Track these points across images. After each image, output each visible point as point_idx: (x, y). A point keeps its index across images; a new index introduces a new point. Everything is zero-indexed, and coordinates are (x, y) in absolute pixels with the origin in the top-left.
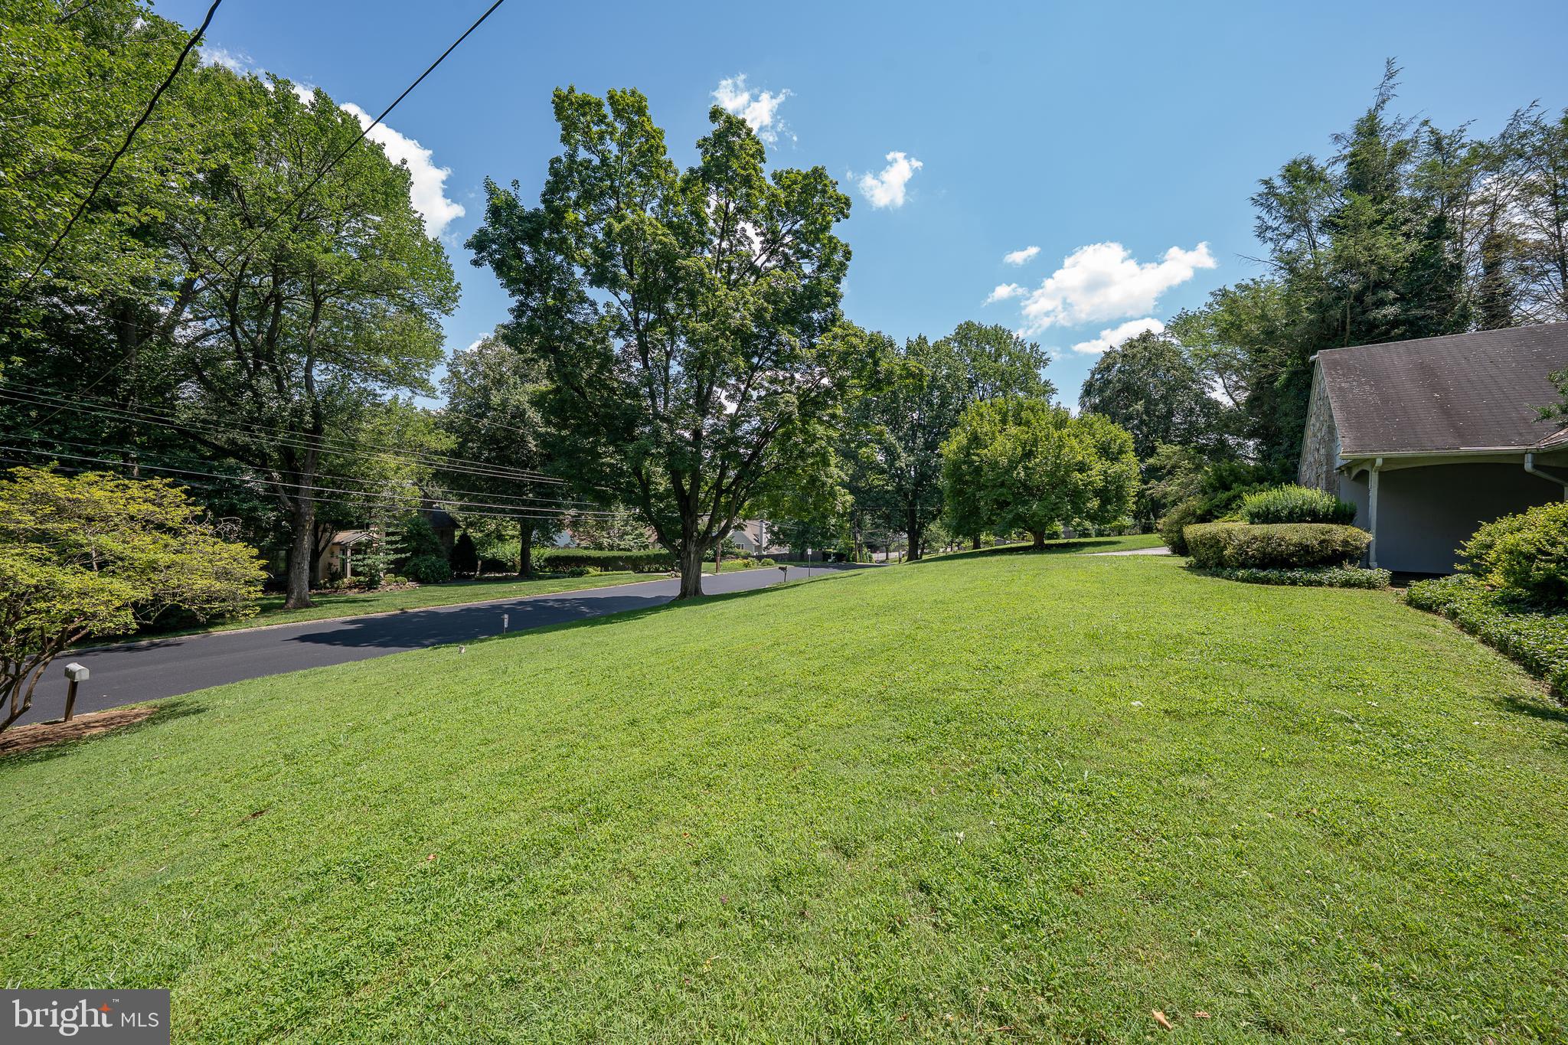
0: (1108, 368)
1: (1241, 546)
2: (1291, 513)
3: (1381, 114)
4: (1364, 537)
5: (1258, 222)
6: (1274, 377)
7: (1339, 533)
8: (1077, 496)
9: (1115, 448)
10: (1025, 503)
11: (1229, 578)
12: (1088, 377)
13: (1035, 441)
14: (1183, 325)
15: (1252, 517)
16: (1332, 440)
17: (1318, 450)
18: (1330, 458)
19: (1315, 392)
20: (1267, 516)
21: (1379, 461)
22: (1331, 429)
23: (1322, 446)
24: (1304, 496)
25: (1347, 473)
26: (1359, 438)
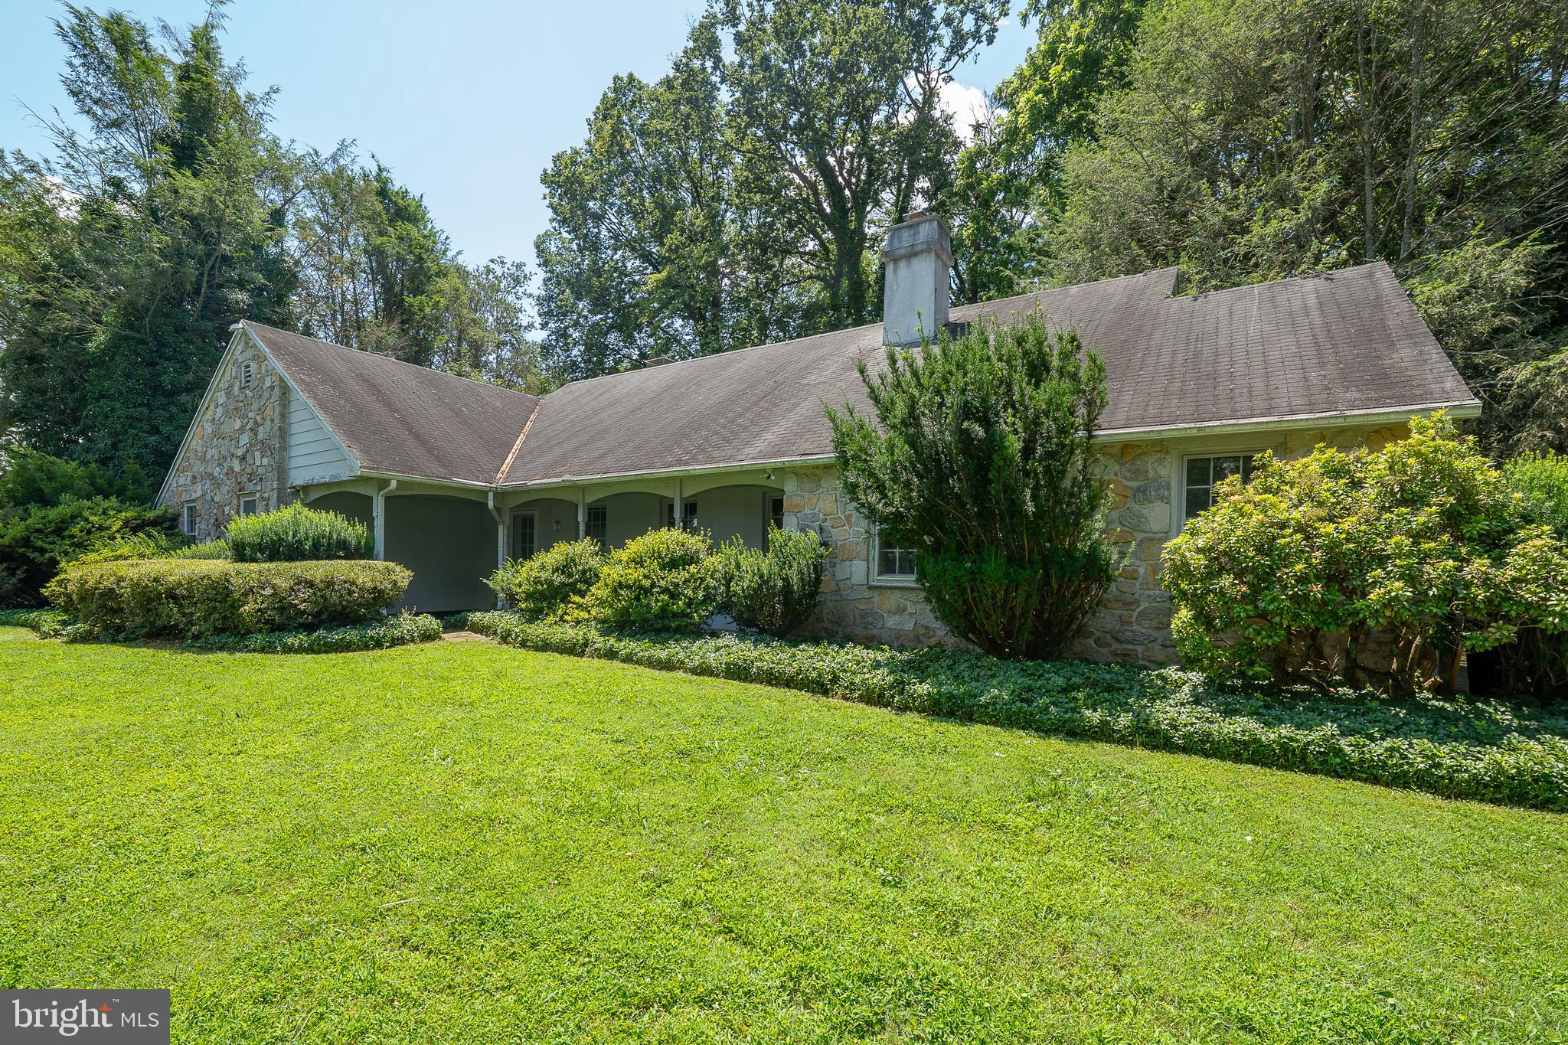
4: (392, 575)
7: (345, 572)
15: (241, 552)
16: (284, 447)
17: (243, 459)
18: (282, 471)
19: (224, 375)
20: (277, 549)
21: (394, 484)
22: (284, 434)
23: (257, 454)
24: (327, 522)
25: (304, 494)
26: (366, 451)
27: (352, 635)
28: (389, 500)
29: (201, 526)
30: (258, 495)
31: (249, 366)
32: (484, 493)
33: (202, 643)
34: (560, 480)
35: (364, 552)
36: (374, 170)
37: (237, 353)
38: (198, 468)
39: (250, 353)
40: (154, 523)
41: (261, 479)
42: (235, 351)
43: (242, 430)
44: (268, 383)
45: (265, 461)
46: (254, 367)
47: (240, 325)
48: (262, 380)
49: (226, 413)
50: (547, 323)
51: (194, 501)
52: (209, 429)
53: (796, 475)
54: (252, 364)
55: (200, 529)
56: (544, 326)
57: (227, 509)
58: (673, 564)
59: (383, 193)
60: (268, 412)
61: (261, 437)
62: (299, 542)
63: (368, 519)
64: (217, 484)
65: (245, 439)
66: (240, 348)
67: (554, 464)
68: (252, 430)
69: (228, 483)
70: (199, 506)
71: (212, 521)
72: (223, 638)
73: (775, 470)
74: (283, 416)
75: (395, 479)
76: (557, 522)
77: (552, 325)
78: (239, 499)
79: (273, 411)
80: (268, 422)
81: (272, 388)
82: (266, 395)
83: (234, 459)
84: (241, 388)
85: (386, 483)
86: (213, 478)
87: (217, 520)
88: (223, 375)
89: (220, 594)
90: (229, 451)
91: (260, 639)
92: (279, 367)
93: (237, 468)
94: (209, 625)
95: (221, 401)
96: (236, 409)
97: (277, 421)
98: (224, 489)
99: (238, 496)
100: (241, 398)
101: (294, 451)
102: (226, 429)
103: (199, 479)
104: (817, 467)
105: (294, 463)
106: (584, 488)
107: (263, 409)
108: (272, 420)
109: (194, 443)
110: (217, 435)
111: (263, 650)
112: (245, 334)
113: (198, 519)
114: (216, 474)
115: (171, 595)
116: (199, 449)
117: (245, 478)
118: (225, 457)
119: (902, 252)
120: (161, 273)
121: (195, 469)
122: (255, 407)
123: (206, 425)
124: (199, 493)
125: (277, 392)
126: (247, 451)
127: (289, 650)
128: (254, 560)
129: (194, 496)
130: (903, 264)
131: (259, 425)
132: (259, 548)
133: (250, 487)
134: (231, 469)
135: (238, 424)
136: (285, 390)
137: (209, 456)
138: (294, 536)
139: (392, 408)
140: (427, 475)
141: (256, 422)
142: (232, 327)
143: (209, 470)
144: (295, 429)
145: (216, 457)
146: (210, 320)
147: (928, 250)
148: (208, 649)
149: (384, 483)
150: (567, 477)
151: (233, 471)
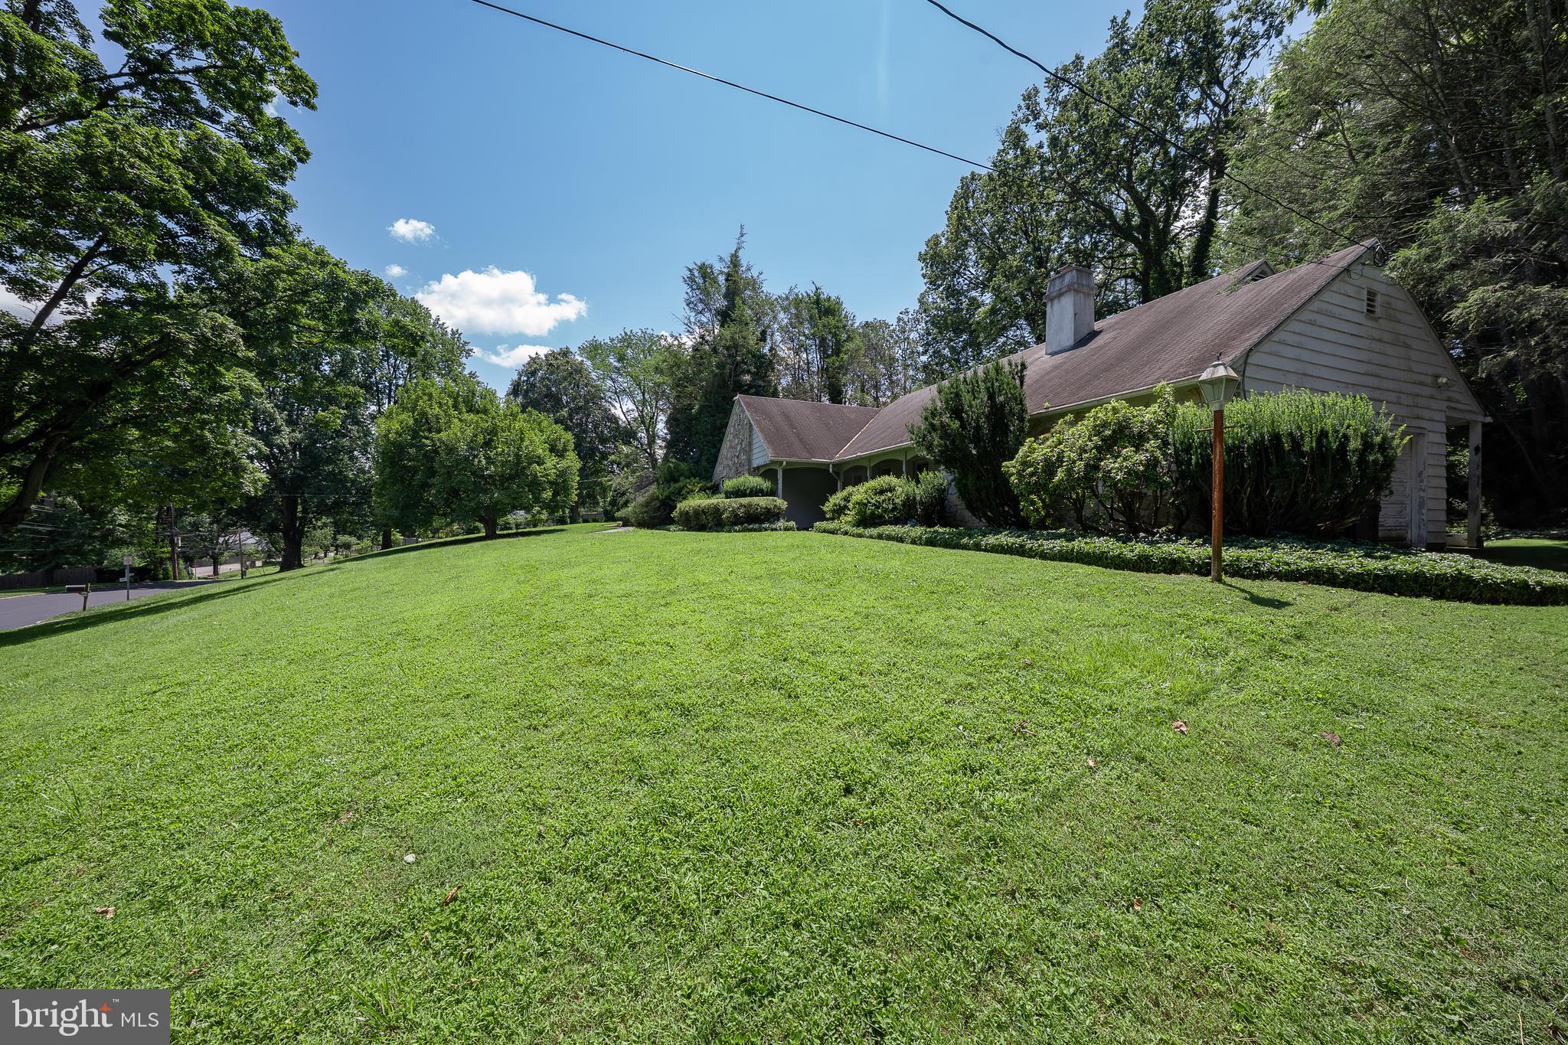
0: (534, 373)
1: (733, 511)
2: (752, 490)
3: (740, 253)
4: (781, 503)
5: (686, 296)
6: (690, 407)
7: (762, 502)
8: (535, 485)
9: (560, 447)
10: (485, 491)
11: (730, 531)
12: (516, 377)
13: (494, 431)
14: (594, 350)
15: (728, 495)
16: (751, 450)
17: (738, 457)
18: (749, 461)
19: (733, 420)
20: (738, 493)
21: (785, 463)
22: (750, 444)
23: (743, 454)
24: (756, 481)
25: (755, 471)
26: (774, 450)
27: (756, 526)
28: (785, 471)
30: (738, 471)
31: (740, 415)
32: (828, 465)
33: (711, 530)
35: (772, 493)
36: (814, 289)
38: (725, 462)
39: (740, 409)
40: (709, 489)
41: (743, 465)
42: (736, 409)
43: (738, 444)
44: (745, 422)
45: (745, 456)
49: (733, 436)
51: (720, 476)
58: (882, 492)
59: (818, 302)
61: (743, 446)
62: (747, 490)
63: (775, 481)
64: (730, 469)
65: (739, 448)
66: (737, 407)
67: (861, 447)
68: (741, 443)
69: (734, 468)
70: (721, 478)
74: (750, 438)
75: (785, 460)
78: (733, 474)
79: (747, 435)
80: (746, 440)
81: (747, 424)
82: (745, 428)
83: (735, 456)
85: (781, 463)
86: (729, 466)
87: (724, 482)
89: (717, 511)
90: (734, 453)
91: (727, 527)
92: (748, 415)
93: (736, 461)
94: (712, 522)
96: (736, 435)
97: (748, 440)
99: (732, 472)
100: (738, 430)
101: (755, 451)
102: (733, 444)
103: (725, 467)
105: (753, 457)
106: (869, 458)
107: (744, 434)
109: (724, 451)
110: (731, 447)
112: (739, 401)
114: (729, 463)
115: (703, 511)
117: (738, 465)
118: (732, 456)
119: (1055, 294)
120: (716, 375)
122: (742, 433)
124: (725, 474)
125: (749, 427)
126: (740, 453)
127: (735, 531)
128: (730, 497)
129: (720, 474)
130: (1056, 301)
131: (743, 442)
133: (740, 469)
135: (737, 441)
136: (751, 426)
137: (728, 457)
138: (746, 487)
139: (793, 427)
140: (802, 458)
141: (742, 440)
142: (735, 398)
144: (753, 442)
145: (730, 457)
147: (1069, 290)
150: (859, 454)
151: (735, 463)
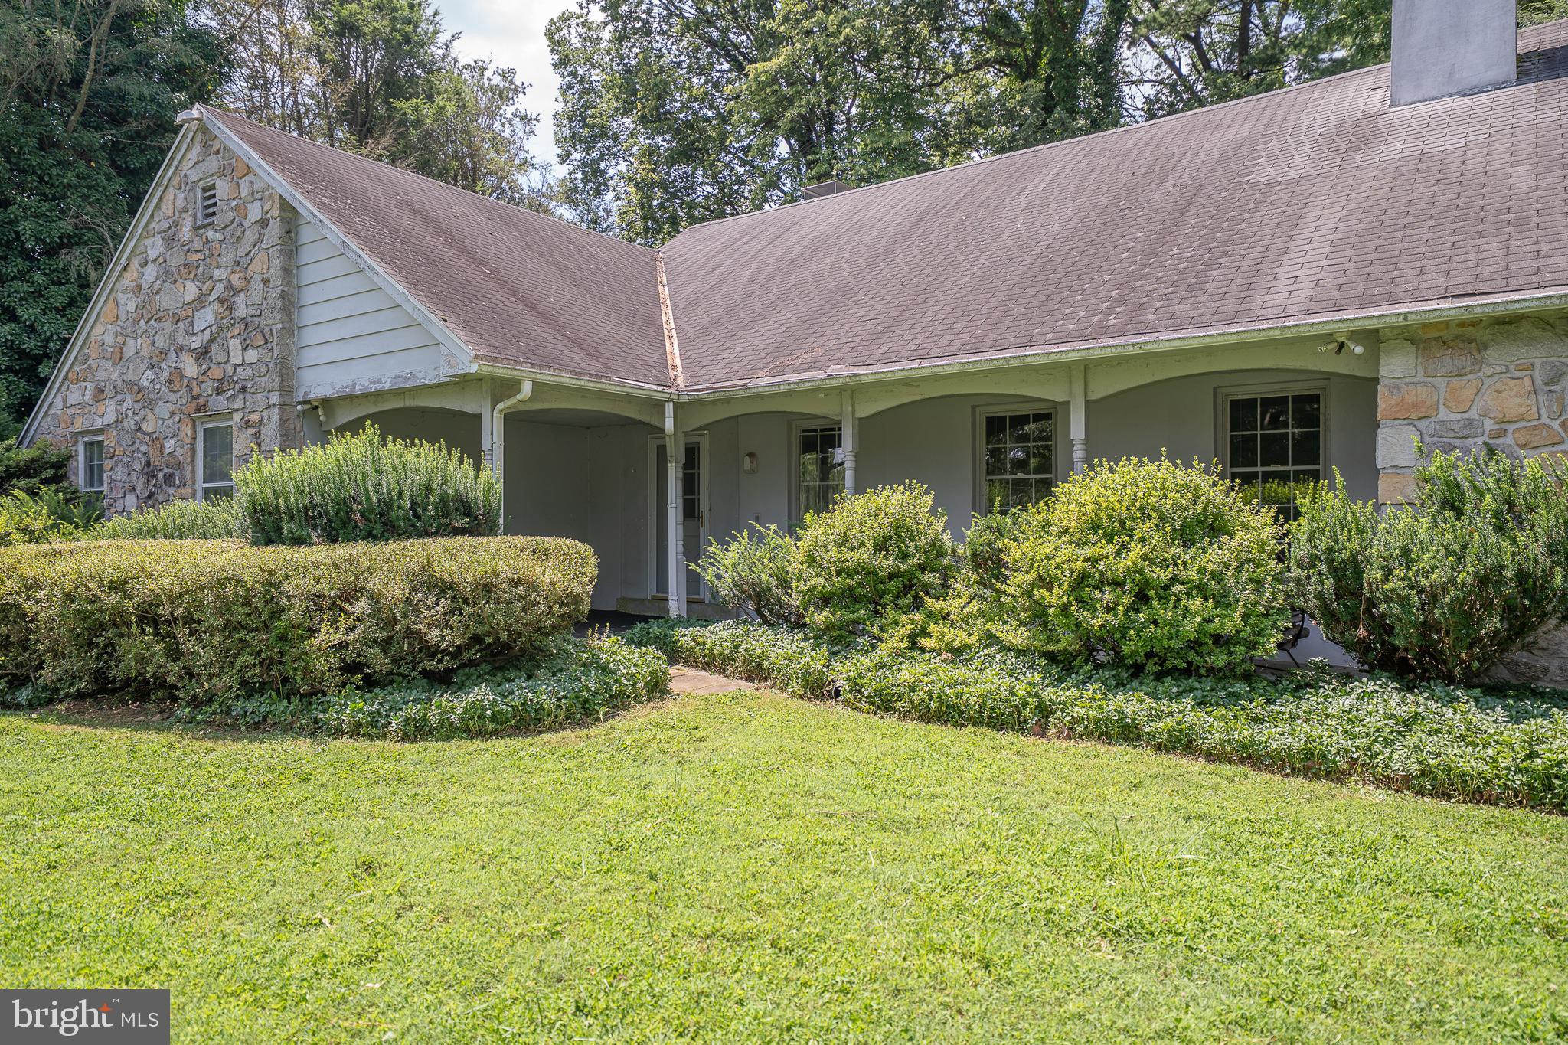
16: (291, 329)
17: (204, 353)
18: (287, 373)
19: (160, 209)
21: (527, 389)
22: (289, 304)
23: (235, 345)
25: (325, 413)
26: (470, 328)
29: (114, 474)
30: (237, 417)
31: (213, 187)
32: (658, 405)
34: (822, 374)
37: (186, 165)
38: (108, 373)
39: (213, 164)
41: (244, 389)
42: (184, 162)
43: (200, 301)
44: (255, 212)
45: (252, 356)
46: (222, 188)
47: (195, 113)
48: (241, 210)
49: (166, 274)
50: (568, 154)
51: (100, 431)
52: (129, 303)
53: (1413, 341)
54: (219, 183)
55: (112, 481)
56: (564, 159)
57: (169, 445)
60: (257, 265)
61: (241, 312)
62: (389, 504)
63: (474, 454)
64: (147, 400)
65: (206, 318)
66: (193, 155)
67: (782, 349)
68: (221, 301)
69: (172, 397)
70: (109, 440)
71: (137, 466)
72: (259, 706)
73: (1357, 335)
74: (287, 272)
75: (529, 380)
76: (751, 455)
77: (576, 156)
78: (194, 426)
79: (267, 263)
80: (257, 284)
81: (264, 223)
82: (251, 236)
83: (184, 356)
84: (196, 228)
85: (510, 386)
86: (140, 390)
87: (148, 464)
88: (158, 207)
90: (173, 342)
91: (353, 707)
92: (282, 184)
93: (190, 368)
94: (230, 679)
95: (152, 254)
96: (187, 266)
97: (276, 281)
98: (164, 410)
99: (193, 421)
100: (198, 244)
101: (310, 337)
102: (166, 301)
103: (109, 391)
104: (1474, 323)
105: (310, 357)
106: (856, 389)
107: (244, 263)
108: (266, 282)
109: (99, 329)
110: (149, 313)
111: (356, 731)
112: (204, 129)
113: (108, 464)
114: (145, 383)
116: (108, 340)
117: (208, 388)
118: (163, 353)
121: (102, 375)
122: (228, 258)
123: (122, 298)
124: (110, 418)
125: (275, 229)
126: (212, 340)
128: (299, 541)
129: (99, 423)
131: (237, 292)
132: (308, 515)
133: (220, 403)
134: (179, 373)
135: (191, 291)
136: (294, 224)
137: (129, 351)
138: (378, 492)
139: (474, 258)
140: (570, 370)
141: (229, 286)
142: (180, 117)
143: (131, 377)
144: (309, 295)
145: (145, 353)
146: (97, 129)
148: (229, 726)
149: (505, 387)
150: (833, 369)
151: (182, 377)
